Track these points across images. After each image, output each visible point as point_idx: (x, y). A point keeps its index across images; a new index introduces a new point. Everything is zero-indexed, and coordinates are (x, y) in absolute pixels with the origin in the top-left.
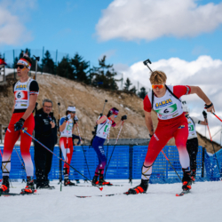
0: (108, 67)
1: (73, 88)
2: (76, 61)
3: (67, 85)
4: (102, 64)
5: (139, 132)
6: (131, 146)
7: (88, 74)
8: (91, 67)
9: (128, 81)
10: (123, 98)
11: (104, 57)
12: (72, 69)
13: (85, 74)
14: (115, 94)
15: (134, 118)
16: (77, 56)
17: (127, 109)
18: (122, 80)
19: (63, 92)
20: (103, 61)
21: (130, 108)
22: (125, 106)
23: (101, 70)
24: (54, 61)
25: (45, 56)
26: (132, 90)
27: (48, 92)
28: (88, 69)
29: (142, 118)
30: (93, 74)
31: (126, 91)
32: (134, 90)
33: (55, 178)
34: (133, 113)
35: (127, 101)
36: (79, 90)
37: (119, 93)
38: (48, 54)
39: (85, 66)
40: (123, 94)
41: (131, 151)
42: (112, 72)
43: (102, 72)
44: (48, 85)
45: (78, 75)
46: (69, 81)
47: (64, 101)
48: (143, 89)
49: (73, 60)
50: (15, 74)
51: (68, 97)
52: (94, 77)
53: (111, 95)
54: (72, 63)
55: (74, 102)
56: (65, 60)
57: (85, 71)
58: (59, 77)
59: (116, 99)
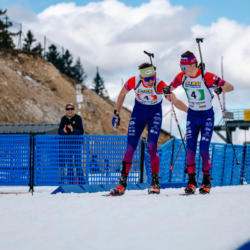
5: (45, 113)
6: (33, 134)
9: (30, 35)
10: (22, 61)
14: (9, 56)
15: (39, 92)
17: (28, 78)
18: (20, 33)
21: (32, 76)
22: (25, 74)
26: (35, 49)
29: (50, 92)
31: (26, 50)
32: (39, 48)
34: (36, 84)
35: (28, 66)
37: (15, 53)
40: (20, 55)
41: (32, 143)
42: (4, 21)
48: (53, 47)
53: (4, 56)
59: (10, 64)
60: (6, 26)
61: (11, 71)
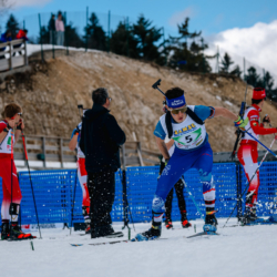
0: (194, 35)
1: (138, 72)
2: (141, 27)
3: (128, 68)
4: (184, 31)
7: (161, 49)
8: (166, 37)
9: (227, 58)
10: (220, 85)
11: (187, 20)
12: (135, 42)
13: (156, 48)
14: (207, 80)
16: (142, 20)
17: (228, 103)
18: (217, 55)
19: (122, 80)
20: (185, 26)
21: (232, 101)
22: (224, 99)
23: (182, 40)
24: (105, 29)
25: (90, 23)
26: (234, 72)
27: (98, 80)
28: (161, 41)
30: (170, 48)
31: (223, 74)
32: (237, 71)
33: (117, 220)
34: (237, 109)
35: (228, 90)
36: (148, 75)
37: (213, 77)
38: (94, 18)
39: (155, 35)
40: (219, 79)
42: (199, 44)
43: (185, 45)
44: (98, 68)
45: (144, 50)
46: (131, 60)
47: (124, 93)
48: (252, 70)
49: (135, 27)
50: (42, 52)
51: (131, 87)
52: (172, 53)
53: (201, 81)
54: (135, 32)
55: (140, 95)
56: (122, 27)
57: (157, 44)
58: (114, 55)
59: (209, 88)
60: (202, 49)
61: (209, 96)
